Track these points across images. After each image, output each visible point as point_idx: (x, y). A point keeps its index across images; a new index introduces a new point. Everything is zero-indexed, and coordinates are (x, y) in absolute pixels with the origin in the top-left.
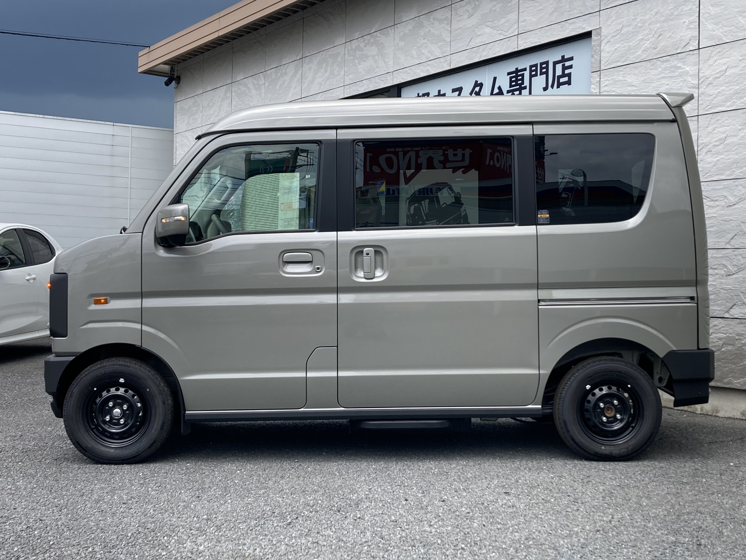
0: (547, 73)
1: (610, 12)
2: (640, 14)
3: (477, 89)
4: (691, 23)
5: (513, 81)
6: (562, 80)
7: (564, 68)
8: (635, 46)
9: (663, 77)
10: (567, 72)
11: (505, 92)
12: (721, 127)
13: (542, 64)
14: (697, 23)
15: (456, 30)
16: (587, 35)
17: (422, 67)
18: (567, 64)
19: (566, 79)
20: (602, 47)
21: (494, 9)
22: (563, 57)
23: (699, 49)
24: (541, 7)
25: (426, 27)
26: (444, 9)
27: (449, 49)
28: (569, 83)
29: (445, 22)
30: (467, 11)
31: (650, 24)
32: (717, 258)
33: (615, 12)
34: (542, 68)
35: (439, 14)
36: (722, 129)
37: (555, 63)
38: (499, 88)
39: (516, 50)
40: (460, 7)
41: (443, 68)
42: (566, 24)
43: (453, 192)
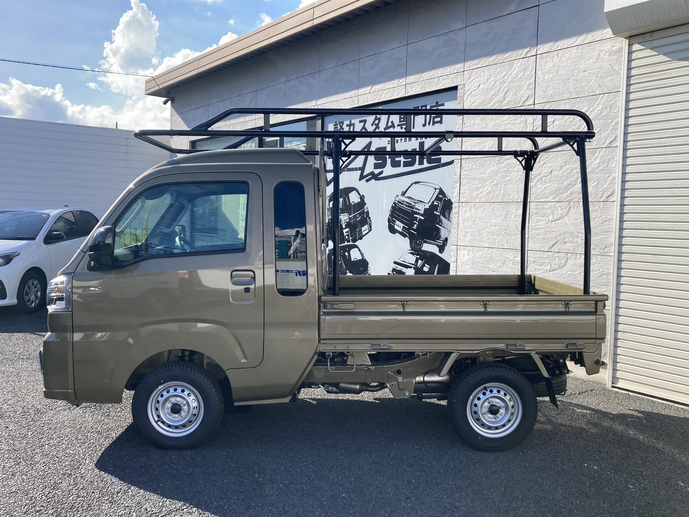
1: (472, 73)
2: (492, 76)
3: (377, 122)
4: (529, 85)
5: (402, 118)
6: (436, 120)
8: (488, 99)
9: (507, 124)
11: (396, 125)
12: (548, 163)
14: (534, 85)
16: (455, 88)
17: (338, 103)
19: (439, 119)
20: (465, 98)
22: (437, 103)
23: (534, 104)
25: (342, 75)
26: (354, 62)
28: (441, 122)
29: (354, 71)
30: (370, 64)
31: (500, 84)
32: (542, 258)
33: (475, 72)
35: (351, 66)
36: (550, 165)
38: (392, 122)
39: (404, 96)
41: (353, 105)
42: (441, 79)
43: (359, 194)
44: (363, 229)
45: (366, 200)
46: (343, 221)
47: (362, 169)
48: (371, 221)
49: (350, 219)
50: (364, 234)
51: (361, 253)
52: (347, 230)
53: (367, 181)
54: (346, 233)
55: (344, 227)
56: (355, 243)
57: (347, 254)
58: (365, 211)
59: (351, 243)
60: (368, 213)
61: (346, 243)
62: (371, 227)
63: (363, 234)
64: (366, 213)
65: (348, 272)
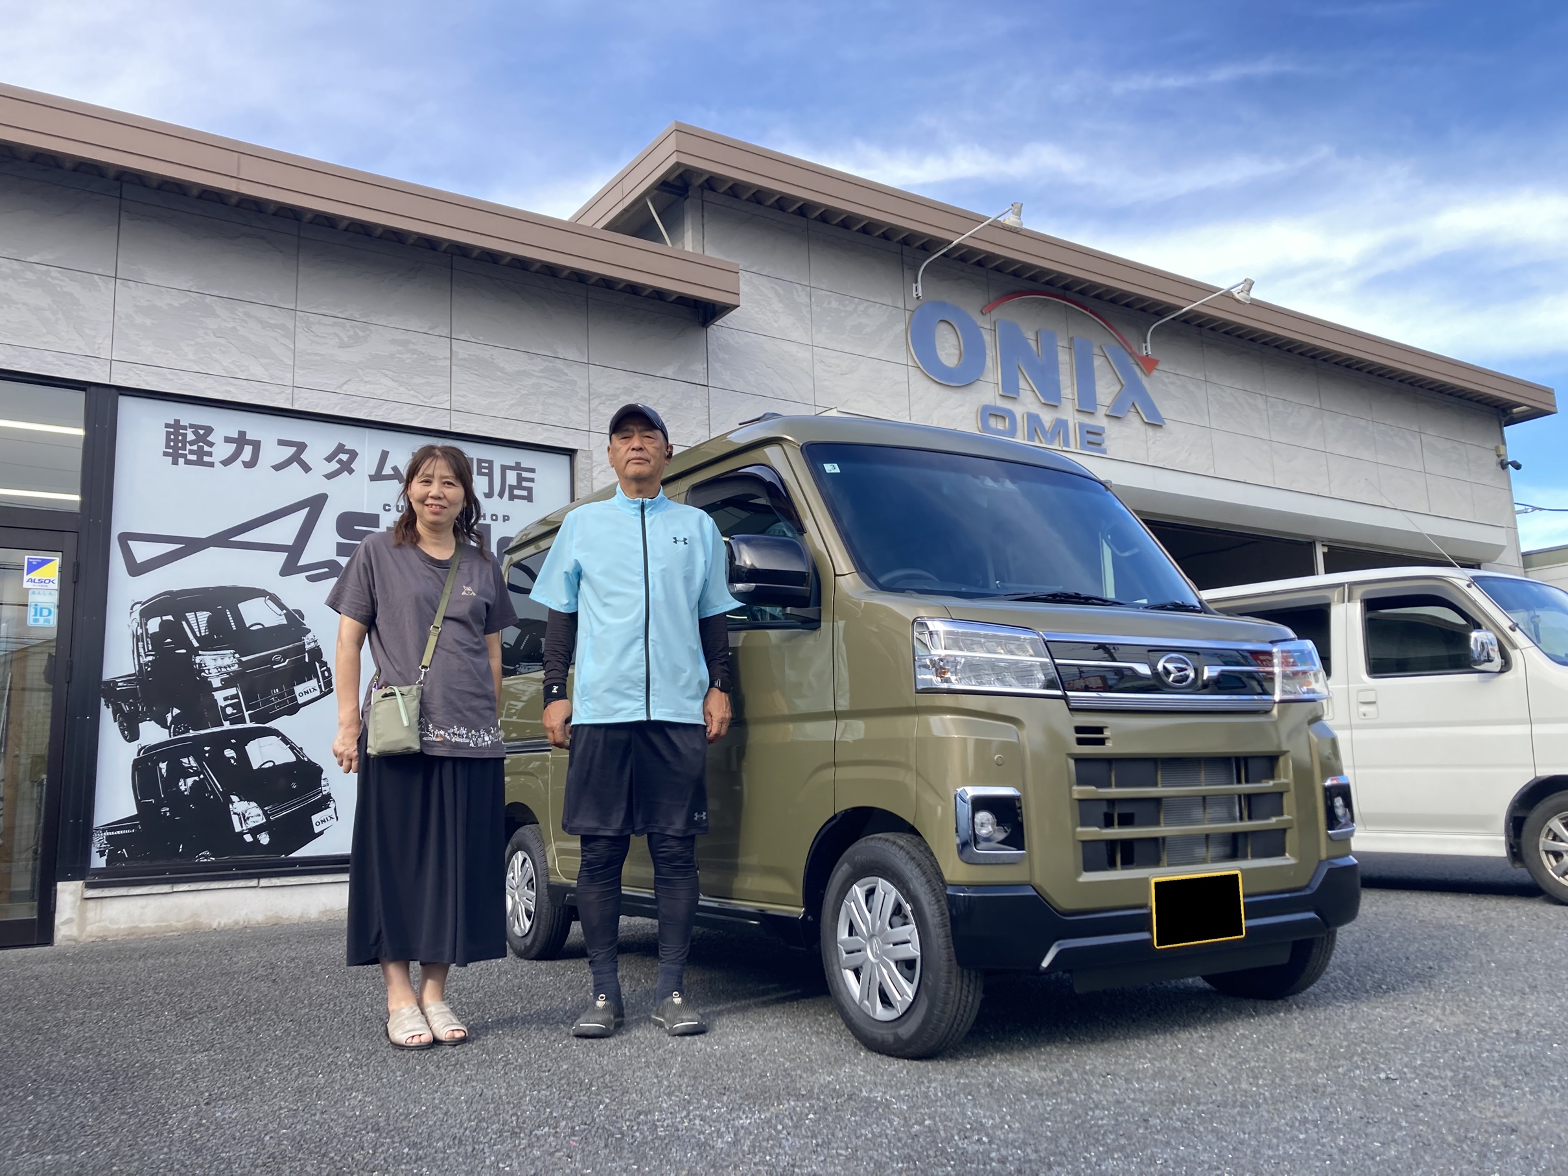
0: (490, 475)
3: (344, 457)
6: (516, 492)
7: (520, 479)
10: (525, 484)
13: (480, 461)
15: (309, 354)
16: (570, 452)
17: (210, 380)
18: (525, 475)
19: (525, 493)
20: (594, 474)
21: (398, 355)
22: (518, 464)
24: (494, 391)
25: (225, 320)
27: (290, 376)
28: (529, 498)
29: (280, 331)
30: (335, 333)
34: (480, 468)
35: (264, 313)
37: (504, 469)
38: (395, 468)
39: (449, 429)
40: (319, 323)
41: (274, 401)
42: (539, 429)
43: (282, 606)
44: (298, 689)
45: (308, 623)
46: (214, 672)
47: (295, 551)
48: (328, 670)
49: (240, 663)
50: (301, 700)
51: (292, 748)
52: (232, 691)
53: (311, 579)
54: (226, 699)
55: (216, 683)
56: (267, 725)
57: (229, 753)
58: (307, 647)
59: (249, 725)
60: (317, 653)
61: (227, 726)
62: (328, 684)
63: (300, 702)
64: (308, 652)
65: (234, 798)
